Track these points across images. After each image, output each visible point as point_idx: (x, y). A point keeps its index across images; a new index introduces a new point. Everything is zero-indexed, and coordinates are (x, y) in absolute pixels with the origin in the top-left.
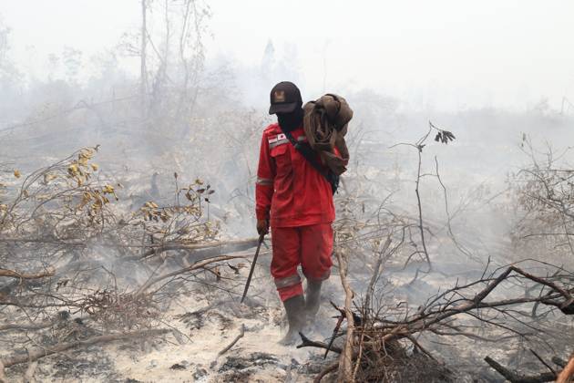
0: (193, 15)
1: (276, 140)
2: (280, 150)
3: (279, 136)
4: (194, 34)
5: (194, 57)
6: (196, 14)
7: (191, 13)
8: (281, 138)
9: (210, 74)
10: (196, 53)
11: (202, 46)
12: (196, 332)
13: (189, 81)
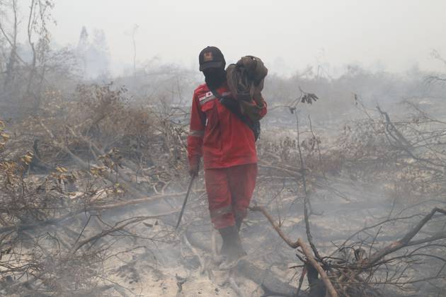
0: (38, 6)
1: (204, 98)
2: (209, 105)
3: (207, 94)
4: (39, 22)
5: (40, 40)
6: (41, 5)
7: (36, 4)
8: (209, 95)
9: (55, 54)
10: (41, 37)
11: (46, 31)
12: (135, 285)
13: (37, 61)
